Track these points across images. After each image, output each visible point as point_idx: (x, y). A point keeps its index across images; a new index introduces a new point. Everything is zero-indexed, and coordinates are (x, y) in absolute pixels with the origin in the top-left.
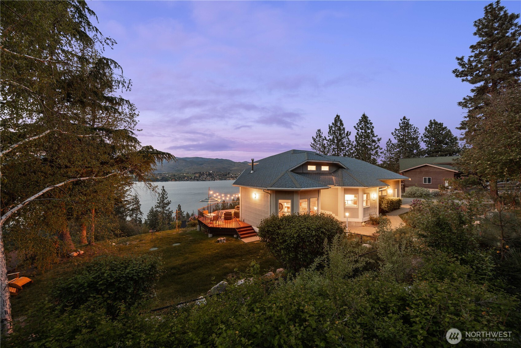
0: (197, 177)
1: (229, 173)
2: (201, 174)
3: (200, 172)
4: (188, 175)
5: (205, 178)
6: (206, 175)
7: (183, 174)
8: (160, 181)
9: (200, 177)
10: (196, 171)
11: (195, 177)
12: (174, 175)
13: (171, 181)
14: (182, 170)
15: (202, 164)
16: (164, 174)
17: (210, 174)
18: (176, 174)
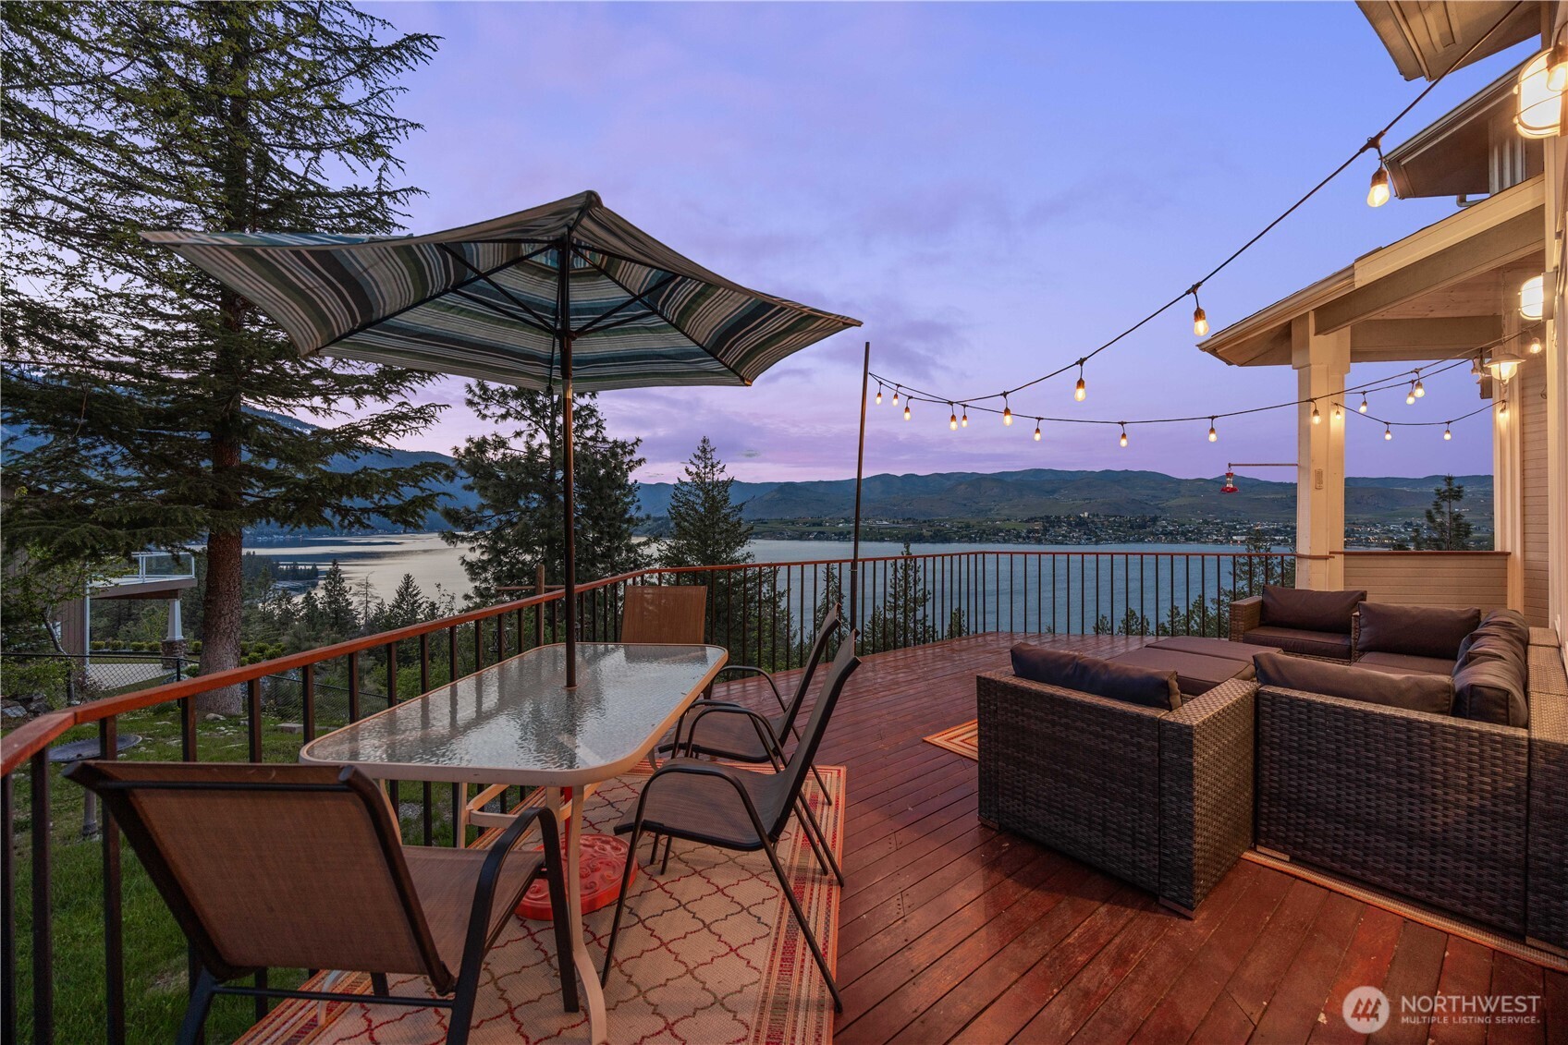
0: (1037, 531)
1: (1154, 520)
2: (1051, 522)
3: (1048, 517)
4: (1008, 525)
5: (1064, 536)
6: (1069, 524)
7: (993, 521)
8: (928, 542)
9: (1046, 530)
10: (1032, 514)
11: (1029, 532)
12: (968, 526)
13: (959, 541)
14: (990, 510)
15: (1053, 492)
16: (940, 521)
17: (1081, 523)
18: (972, 522)
